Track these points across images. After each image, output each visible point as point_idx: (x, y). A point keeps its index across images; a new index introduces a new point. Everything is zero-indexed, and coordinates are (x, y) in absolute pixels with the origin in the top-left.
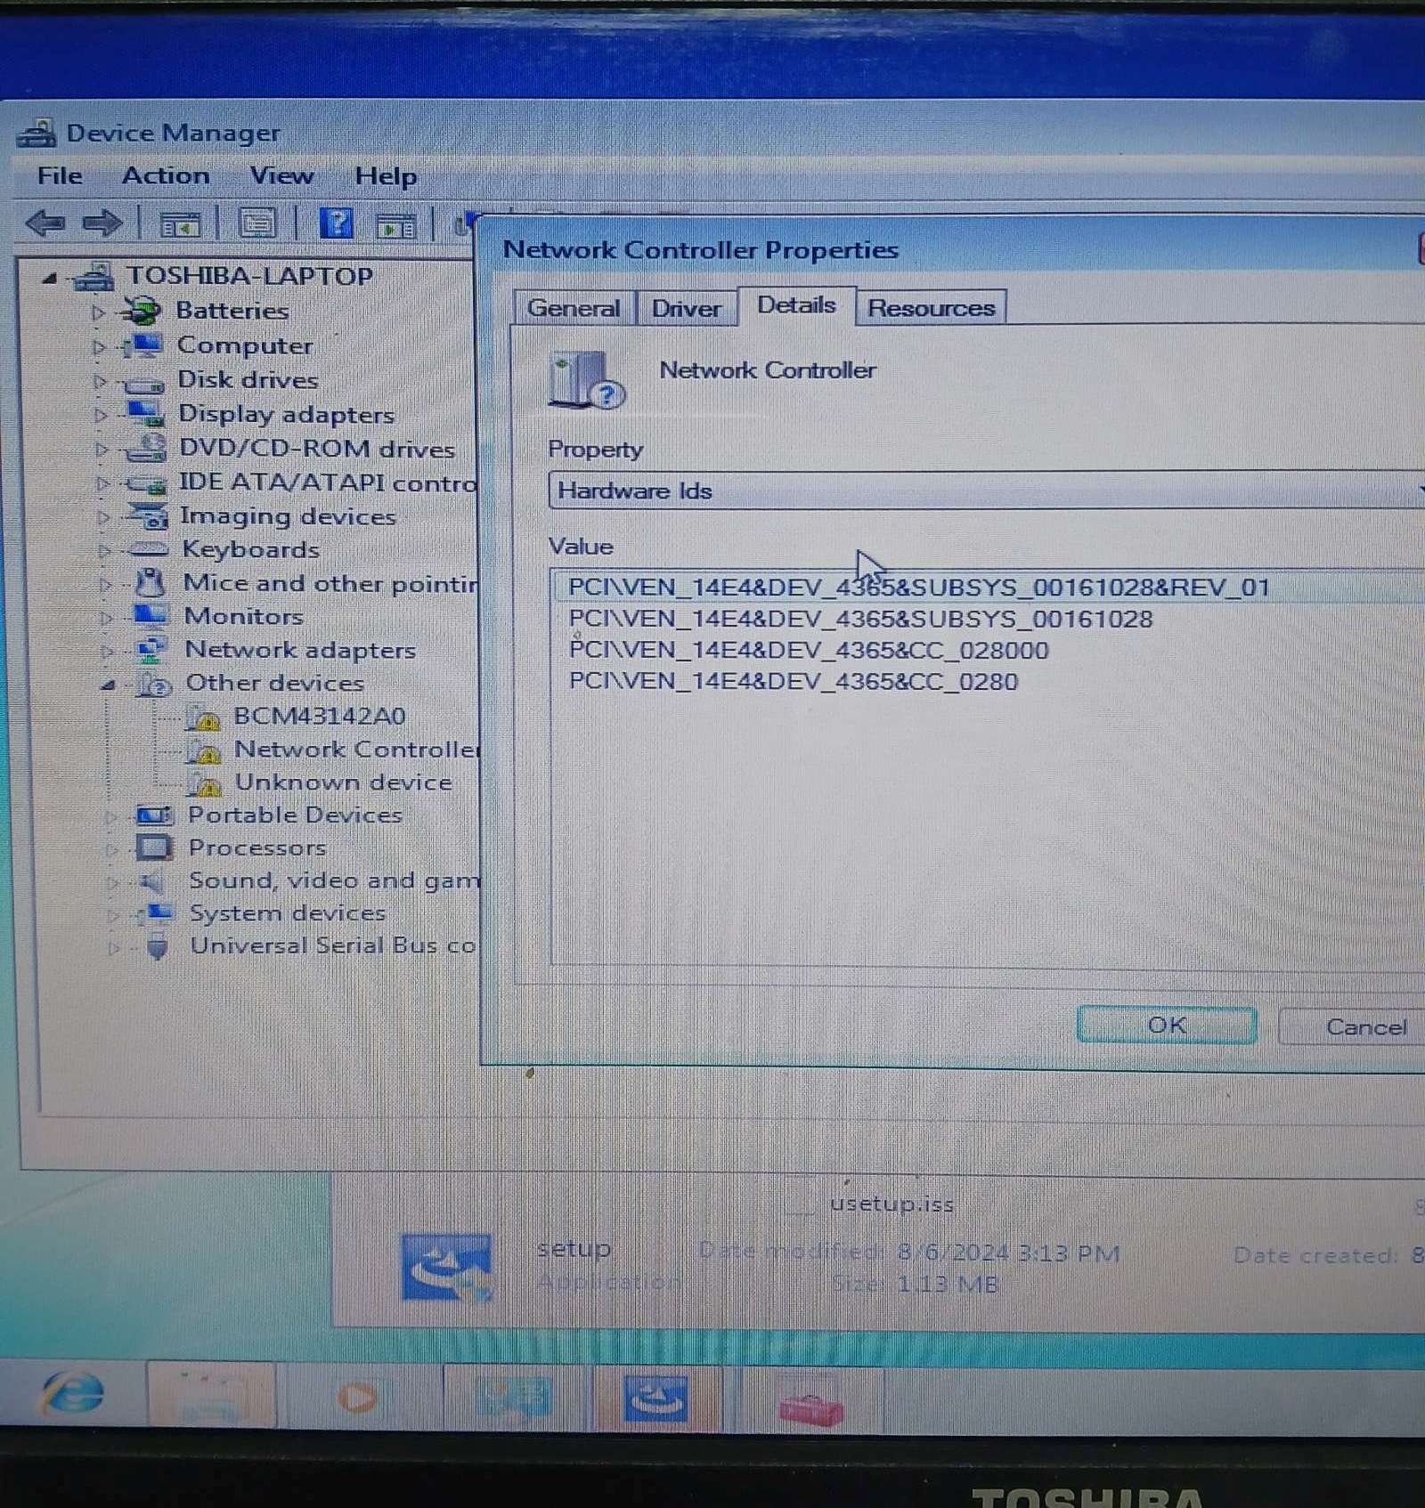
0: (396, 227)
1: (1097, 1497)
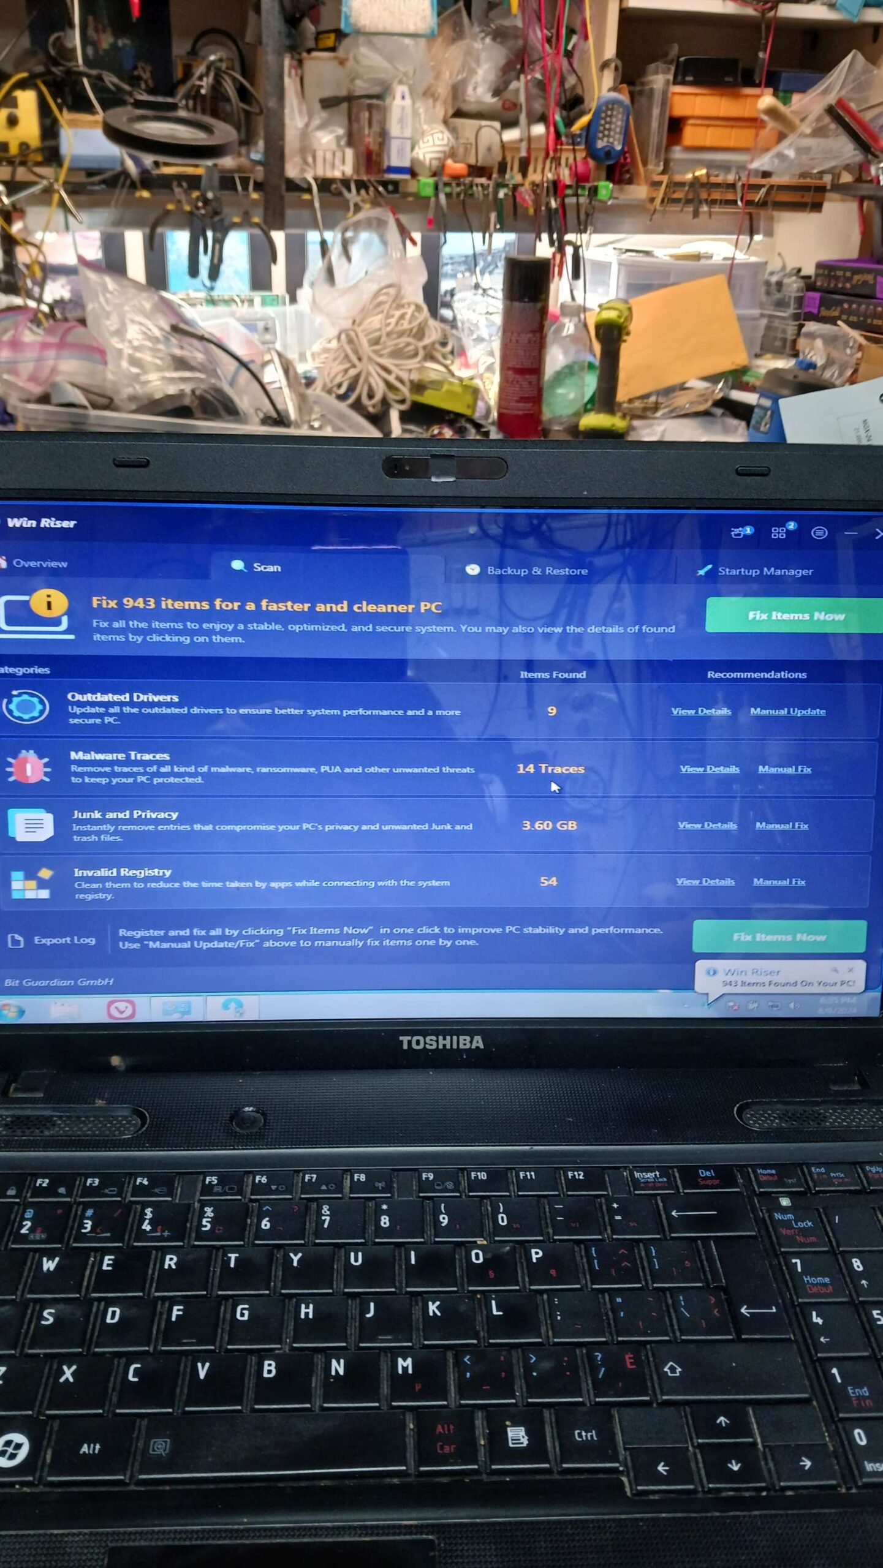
1: (444, 1039)
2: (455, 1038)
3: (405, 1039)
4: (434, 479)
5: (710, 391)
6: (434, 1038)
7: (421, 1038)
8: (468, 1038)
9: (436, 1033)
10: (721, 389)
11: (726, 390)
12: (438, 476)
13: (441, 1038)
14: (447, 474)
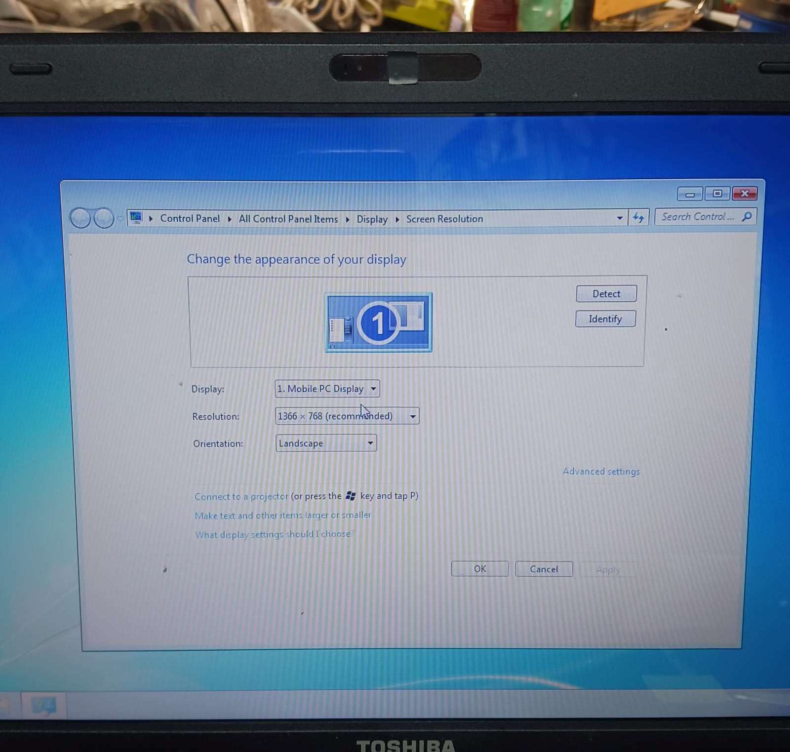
1: (410, 744)
2: (422, 743)
3: (363, 744)
4: (392, 82)
5: (689, 12)
6: (398, 743)
7: (382, 743)
8: (437, 743)
9: (400, 737)
10: (701, 10)
11: (706, 11)
12: (396, 78)
13: (405, 742)
14: (408, 76)
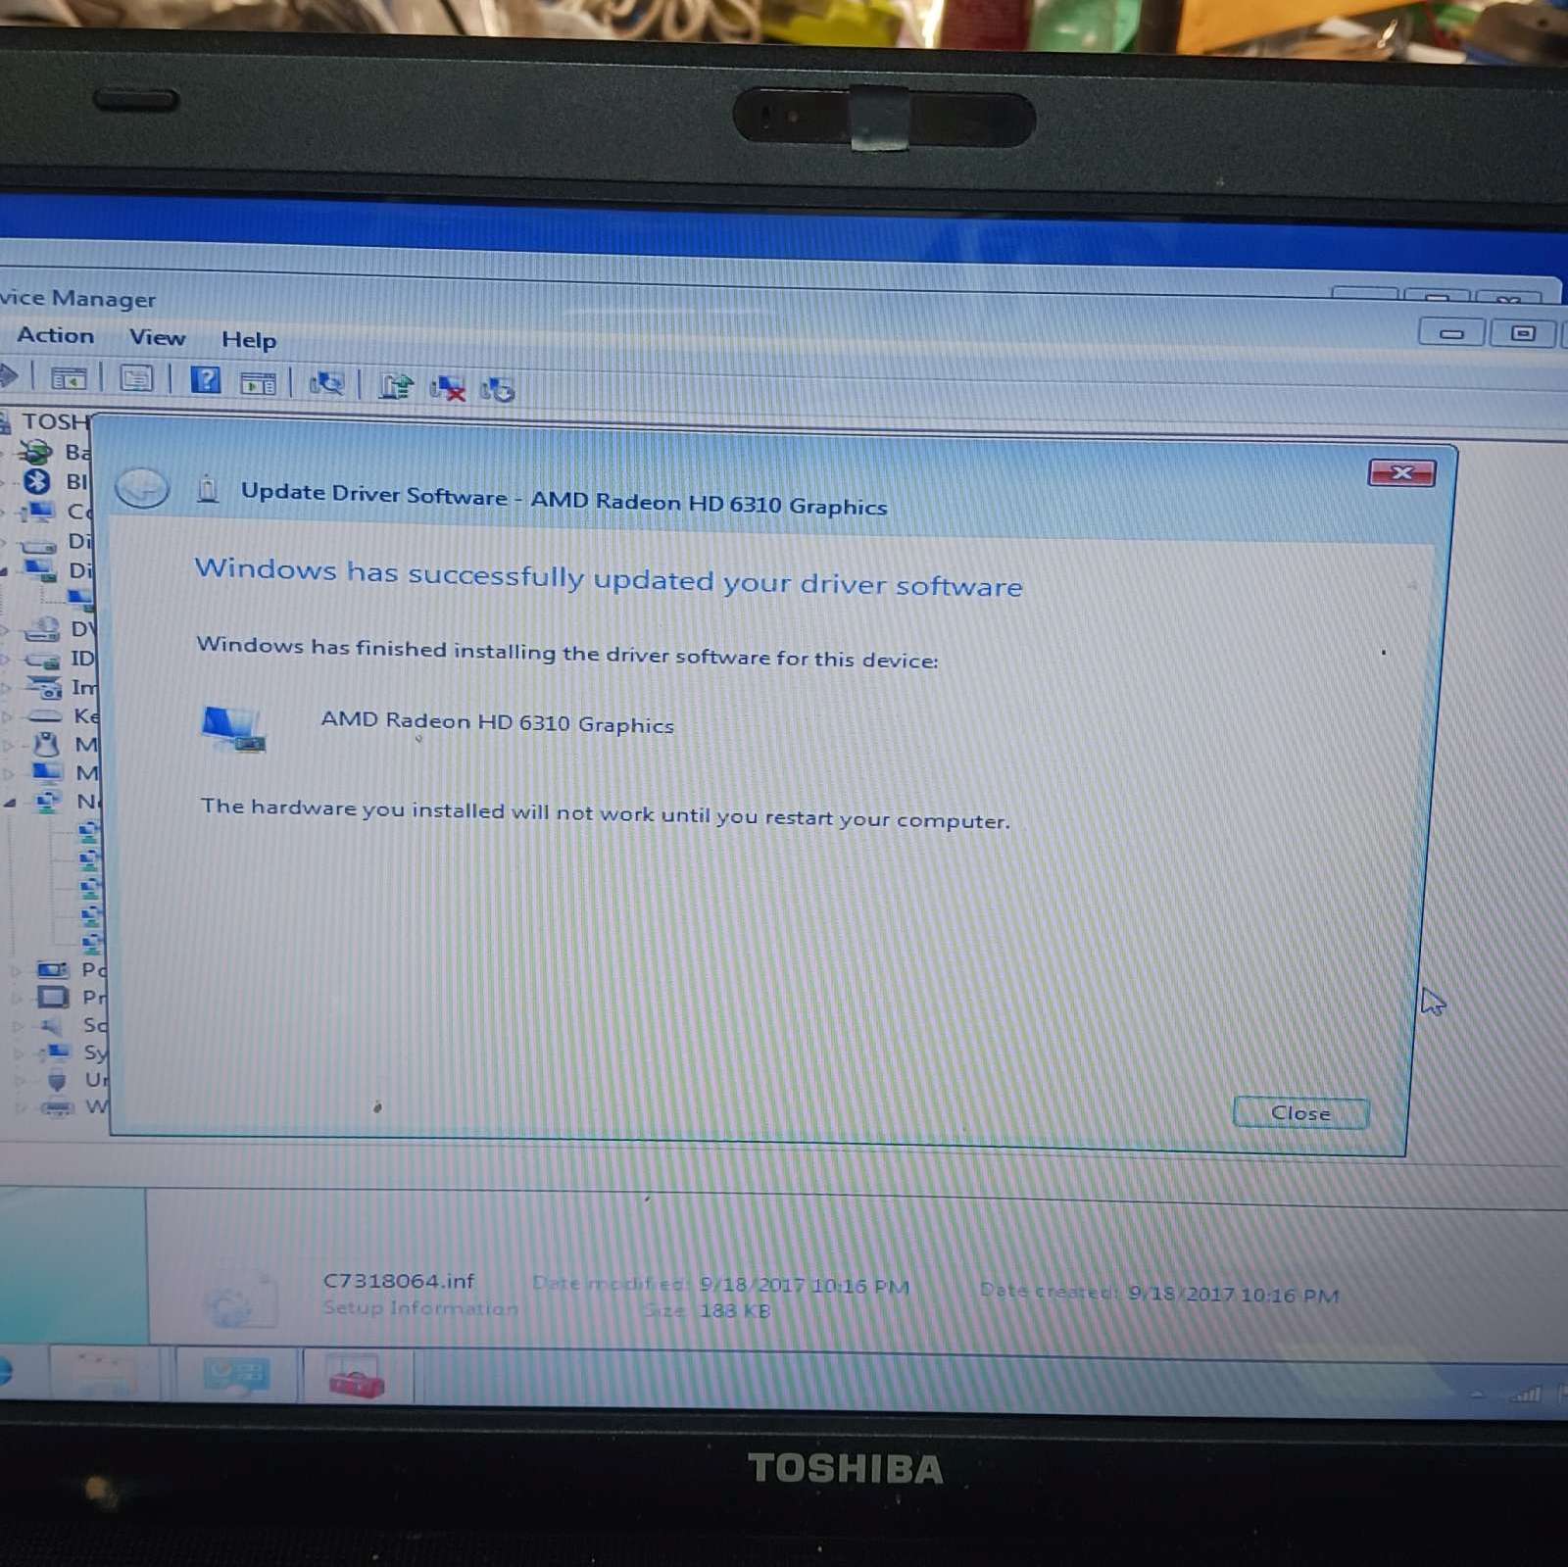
0: (258, 385)
1: (852, 1461)
2: (877, 1459)
3: (760, 1459)
4: (857, 145)
5: (1366, 43)
6: (829, 1458)
7: (798, 1458)
8: (907, 1460)
9: (834, 1448)
10: (1389, 42)
11: (1399, 43)
12: (867, 138)
13: (844, 1458)
14: (887, 133)
